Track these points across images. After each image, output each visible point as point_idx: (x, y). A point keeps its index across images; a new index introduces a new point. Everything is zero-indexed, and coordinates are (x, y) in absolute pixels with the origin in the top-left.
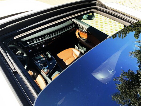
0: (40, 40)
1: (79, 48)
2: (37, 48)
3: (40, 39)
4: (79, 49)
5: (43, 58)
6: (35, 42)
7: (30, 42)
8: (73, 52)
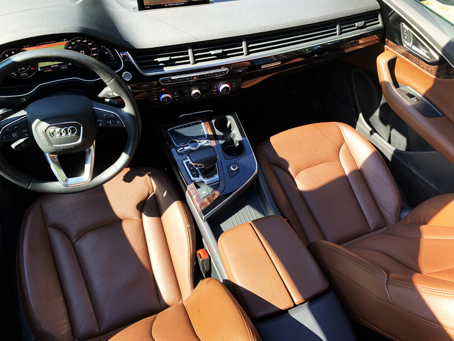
0: (209, 58)
1: (374, 131)
2: (194, 92)
3: (212, 52)
4: (371, 133)
5: (209, 138)
6: (189, 63)
7: (167, 59)
8: (343, 141)
